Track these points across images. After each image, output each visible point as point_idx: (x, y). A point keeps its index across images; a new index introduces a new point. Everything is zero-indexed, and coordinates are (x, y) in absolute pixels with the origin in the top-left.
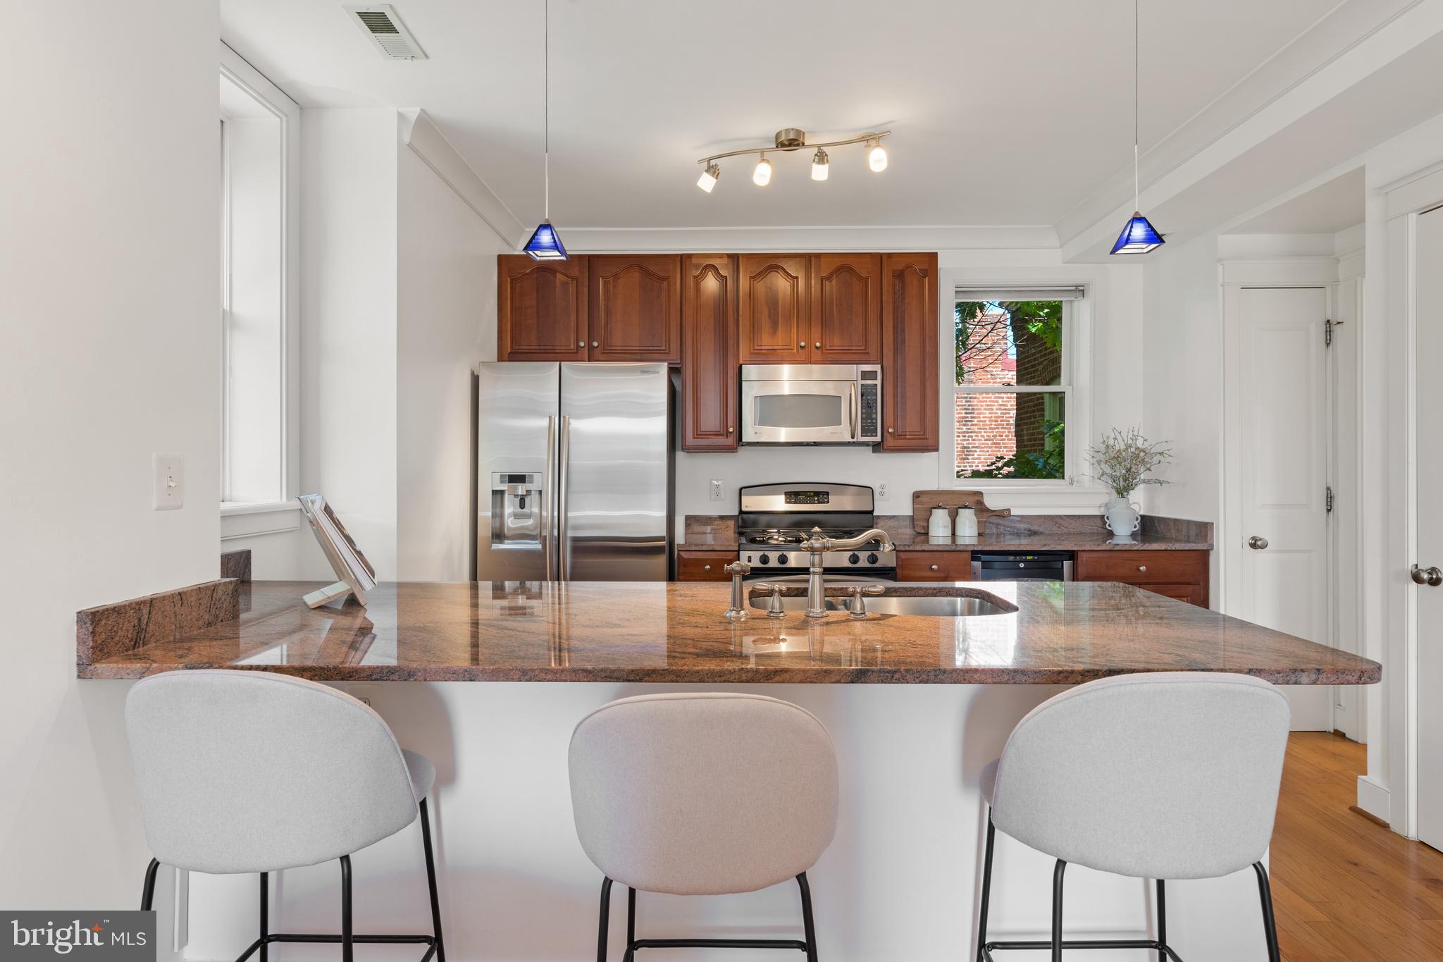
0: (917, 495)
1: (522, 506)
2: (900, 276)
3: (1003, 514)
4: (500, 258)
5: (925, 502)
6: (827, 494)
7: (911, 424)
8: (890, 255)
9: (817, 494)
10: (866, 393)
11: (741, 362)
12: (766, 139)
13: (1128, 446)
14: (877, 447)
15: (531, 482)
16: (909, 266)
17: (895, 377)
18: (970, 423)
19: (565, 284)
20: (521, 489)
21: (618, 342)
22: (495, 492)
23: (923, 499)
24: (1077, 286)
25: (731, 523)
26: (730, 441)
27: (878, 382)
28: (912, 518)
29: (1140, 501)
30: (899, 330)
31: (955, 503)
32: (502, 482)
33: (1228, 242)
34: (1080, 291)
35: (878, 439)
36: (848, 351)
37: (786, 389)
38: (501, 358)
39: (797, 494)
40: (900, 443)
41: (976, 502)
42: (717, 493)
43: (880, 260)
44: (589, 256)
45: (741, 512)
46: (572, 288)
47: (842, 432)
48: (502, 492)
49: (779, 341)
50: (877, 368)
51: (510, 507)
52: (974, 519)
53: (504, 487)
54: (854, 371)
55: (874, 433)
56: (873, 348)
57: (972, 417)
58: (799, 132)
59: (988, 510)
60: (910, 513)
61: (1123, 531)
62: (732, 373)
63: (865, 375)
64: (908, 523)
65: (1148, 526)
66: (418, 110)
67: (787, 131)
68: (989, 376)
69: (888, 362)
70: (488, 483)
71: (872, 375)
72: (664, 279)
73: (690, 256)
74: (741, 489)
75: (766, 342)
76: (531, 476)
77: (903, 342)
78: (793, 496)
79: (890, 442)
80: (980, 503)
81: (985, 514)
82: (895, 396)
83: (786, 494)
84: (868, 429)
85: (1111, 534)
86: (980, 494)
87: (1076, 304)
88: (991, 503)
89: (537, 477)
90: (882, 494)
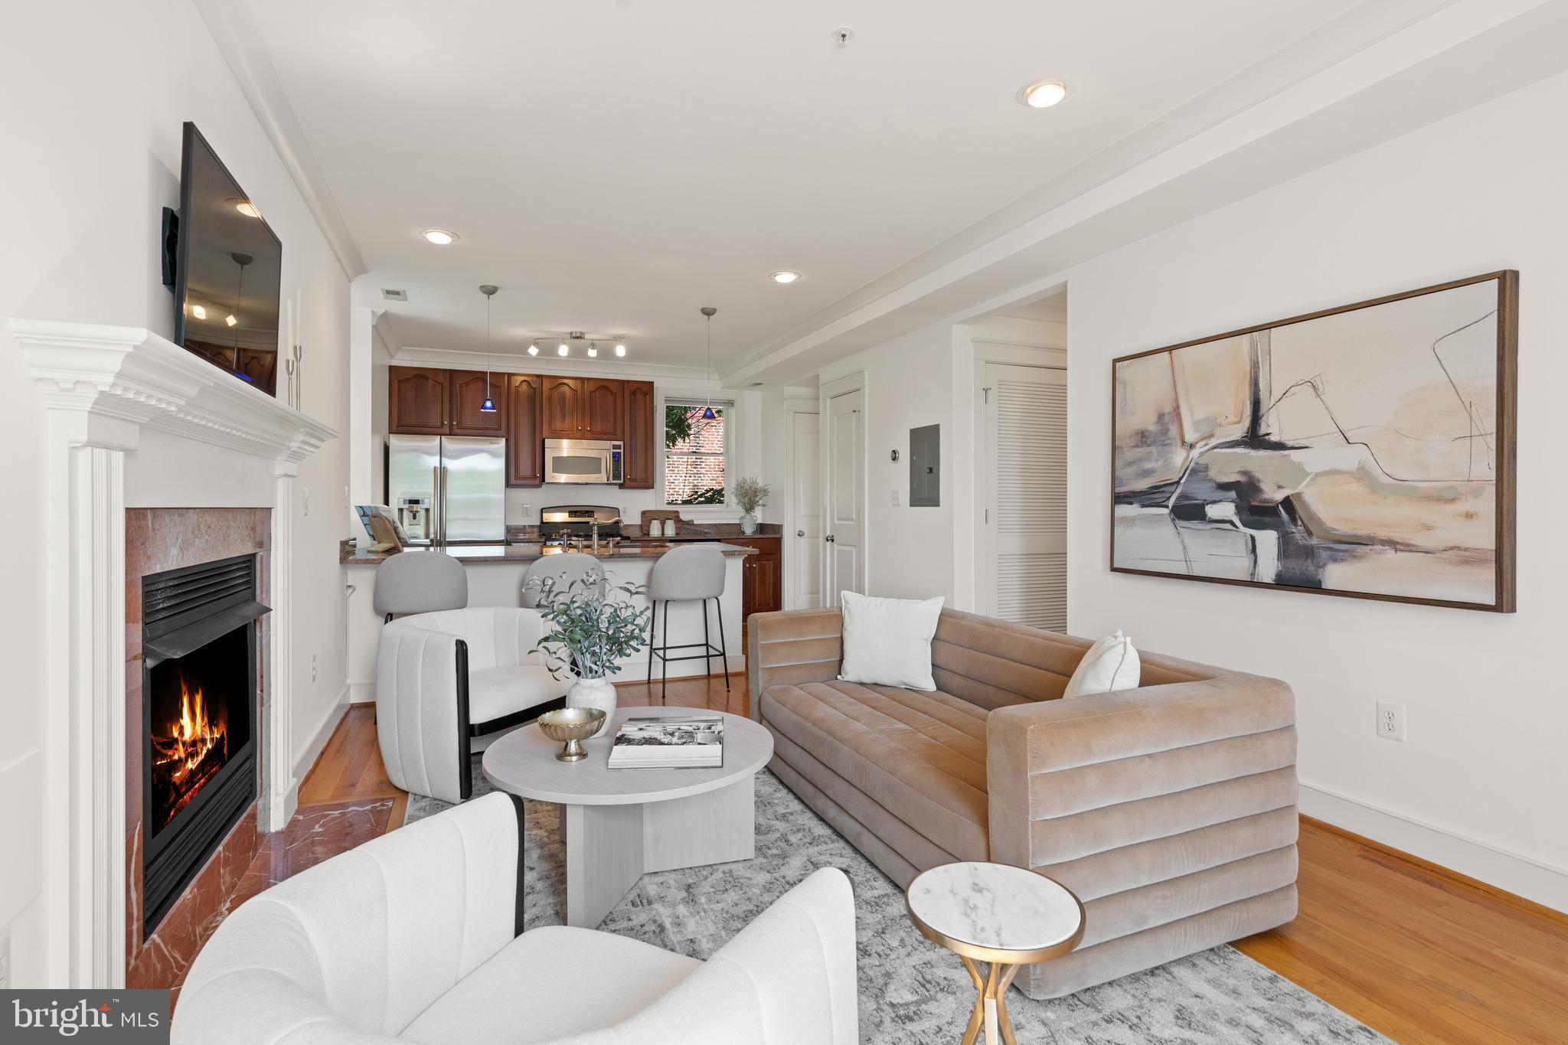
0: (644, 513)
2: (634, 393)
3: (690, 523)
5: (648, 516)
6: (593, 512)
7: (640, 474)
8: (628, 381)
9: (587, 512)
10: (616, 457)
11: (544, 437)
12: (567, 333)
13: (751, 488)
14: (621, 486)
15: (423, 504)
16: (639, 388)
17: (630, 448)
18: (699, 467)
23: (647, 515)
24: (729, 401)
25: (536, 530)
26: (537, 482)
27: (622, 451)
28: (641, 526)
29: (759, 516)
30: (633, 424)
31: (663, 517)
32: (404, 504)
33: (790, 390)
34: (731, 403)
35: (622, 481)
36: (605, 433)
37: (565, 453)
39: (575, 512)
40: (634, 483)
41: (675, 517)
42: (526, 513)
43: (623, 383)
45: (542, 522)
46: (439, 388)
49: (567, 425)
50: (621, 443)
52: (674, 525)
53: (407, 506)
54: (609, 444)
55: (619, 478)
56: (619, 432)
57: (701, 462)
58: (581, 333)
59: (682, 521)
60: (640, 523)
61: (749, 530)
62: (538, 443)
63: (615, 447)
64: (638, 528)
65: (762, 528)
66: (384, 310)
67: (576, 332)
68: (714, 430)
69: (627, 440)
71: (619, 447)
74: (542, 510)
75: (559, 425)
76: (423, 500)
77: (636, 429)
78: (572, 513)
79: (628, 483)
80: (678, 517)
81: (681, 523)
82: (631, 458)
83: (569, 512)
84: (616, 476)
85: (744, 533)
86: (678, 512)
87: (729, 410)
88: (684, 517)
90: (624, 512)
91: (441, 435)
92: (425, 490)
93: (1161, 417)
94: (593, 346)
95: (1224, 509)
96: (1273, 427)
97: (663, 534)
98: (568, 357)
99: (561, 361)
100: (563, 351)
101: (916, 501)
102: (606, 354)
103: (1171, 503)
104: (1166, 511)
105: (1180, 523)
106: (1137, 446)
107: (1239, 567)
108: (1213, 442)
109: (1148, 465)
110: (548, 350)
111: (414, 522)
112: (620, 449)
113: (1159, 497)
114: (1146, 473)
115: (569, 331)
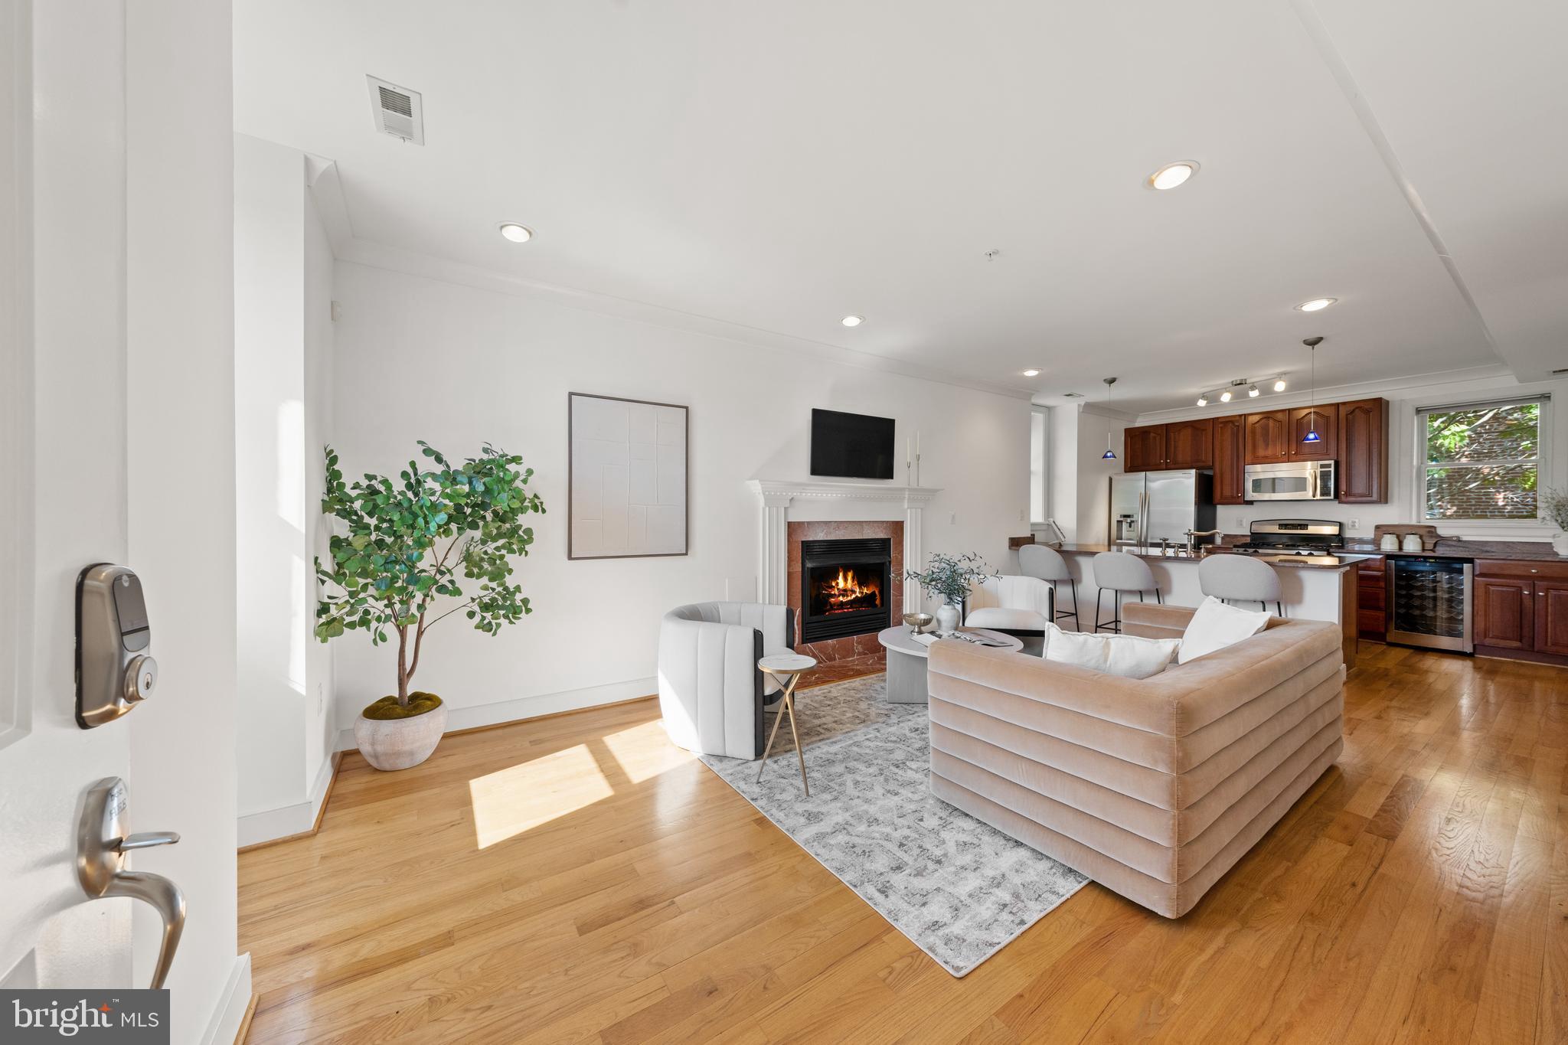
0: (1378, 527)
1: (1130, 526)
4: (1126, 430)
6: (1307, 525)
9: (1300, 525)
19: (1155, 438)
20: (1129, 520)
21: (1180, 458)
22: (1118, 521)
27: (1332, 469)
38: (1126, 472)
44: (1167, 425)
46: (1158, 438)
47: (1309, 495)
48: (1122, 521)
51: (1125, 526)
63: (1322, 466)
70: (1115, 518)
71: (1329, 466)
72: (1203, 430)
73: (1218, 418)
83: (1279, 525)
89: (1135, 516)
91: (1146, 471)
92: (1134, 507)
94: (1253, 388)
97: (1401, 548)
98: (1285, 391)
99: (1279, 395)
100: (1226, 397)
102: (1266, 390)
110: (1213, 398)
111: (1130, 529)
112: (1330, 467)
115: (1231, 381)
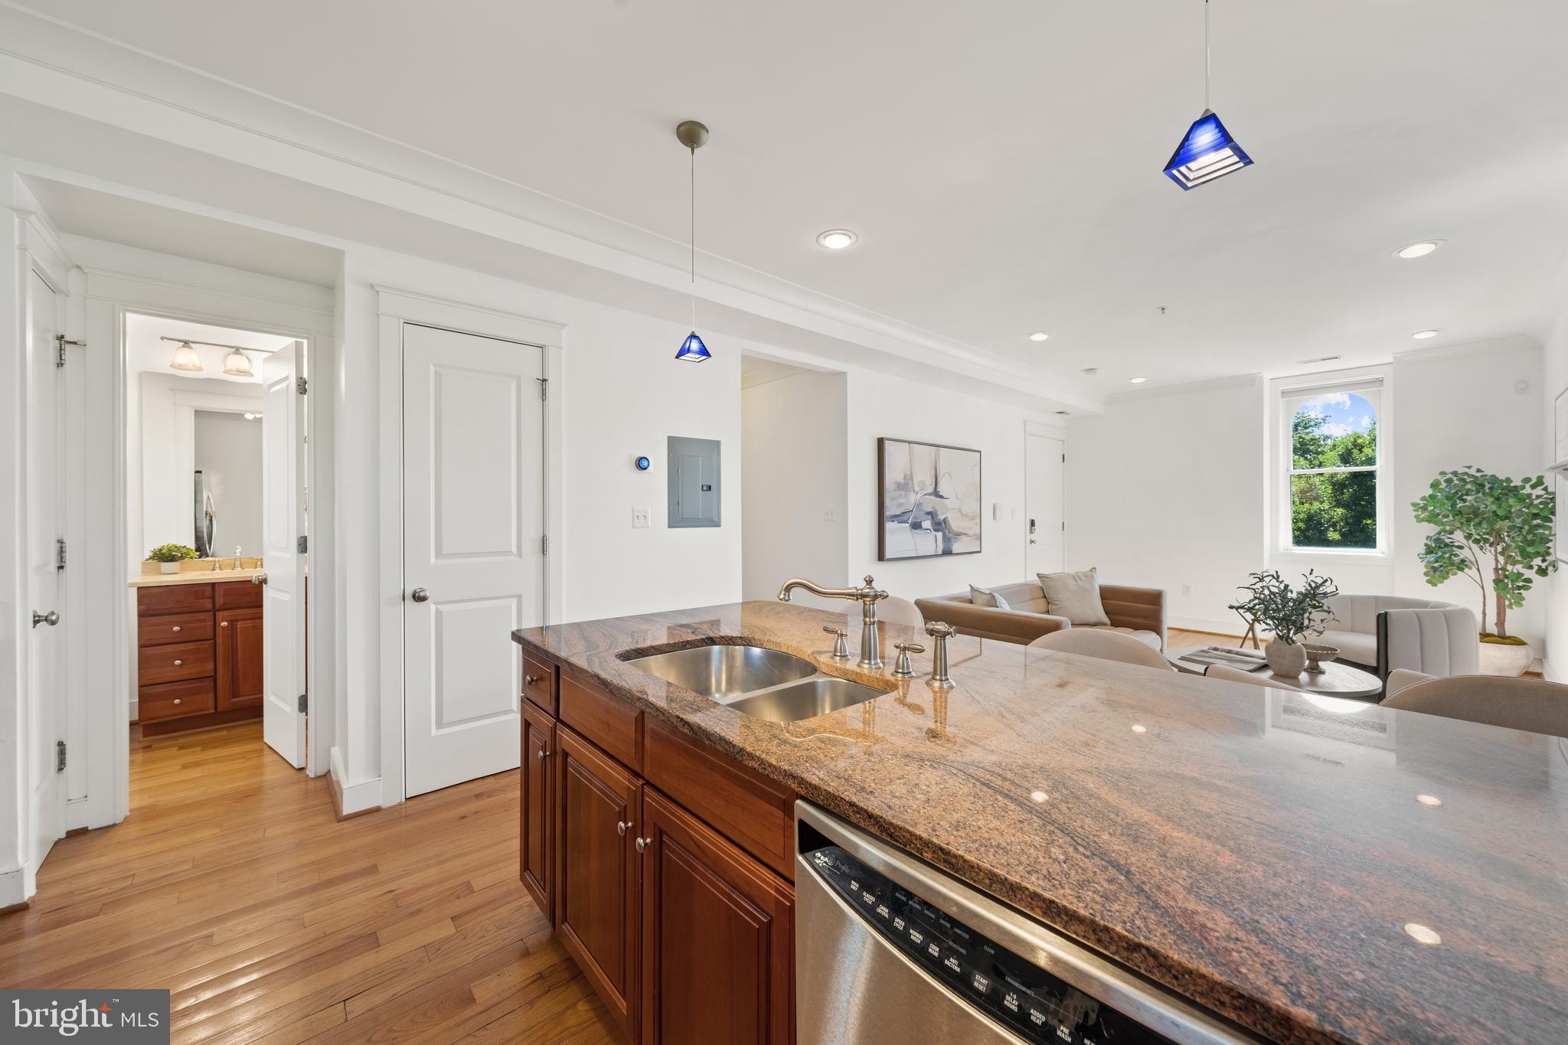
93: (905, 476)
95: (927, 524)
96: (942, 491)
101: (677, 518)
103: (910, 522)
104: (908, 525)
105: (914, 531)
106: (895, 490)
107: (930, 549)
108: (925, 492)
109: (901, 501)
113: (905, 518)
114: (900, 505)
